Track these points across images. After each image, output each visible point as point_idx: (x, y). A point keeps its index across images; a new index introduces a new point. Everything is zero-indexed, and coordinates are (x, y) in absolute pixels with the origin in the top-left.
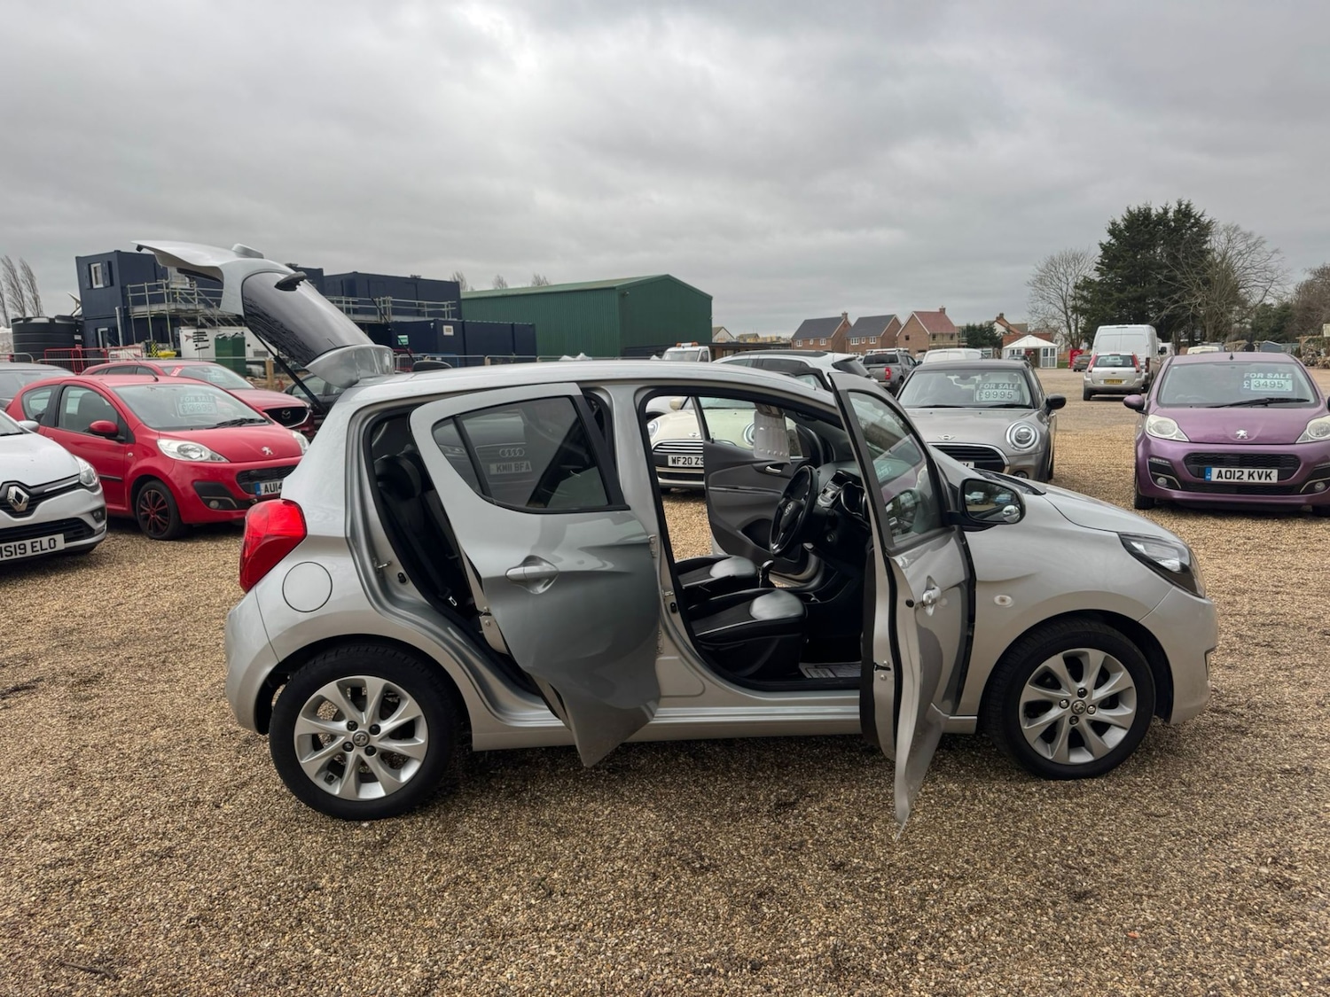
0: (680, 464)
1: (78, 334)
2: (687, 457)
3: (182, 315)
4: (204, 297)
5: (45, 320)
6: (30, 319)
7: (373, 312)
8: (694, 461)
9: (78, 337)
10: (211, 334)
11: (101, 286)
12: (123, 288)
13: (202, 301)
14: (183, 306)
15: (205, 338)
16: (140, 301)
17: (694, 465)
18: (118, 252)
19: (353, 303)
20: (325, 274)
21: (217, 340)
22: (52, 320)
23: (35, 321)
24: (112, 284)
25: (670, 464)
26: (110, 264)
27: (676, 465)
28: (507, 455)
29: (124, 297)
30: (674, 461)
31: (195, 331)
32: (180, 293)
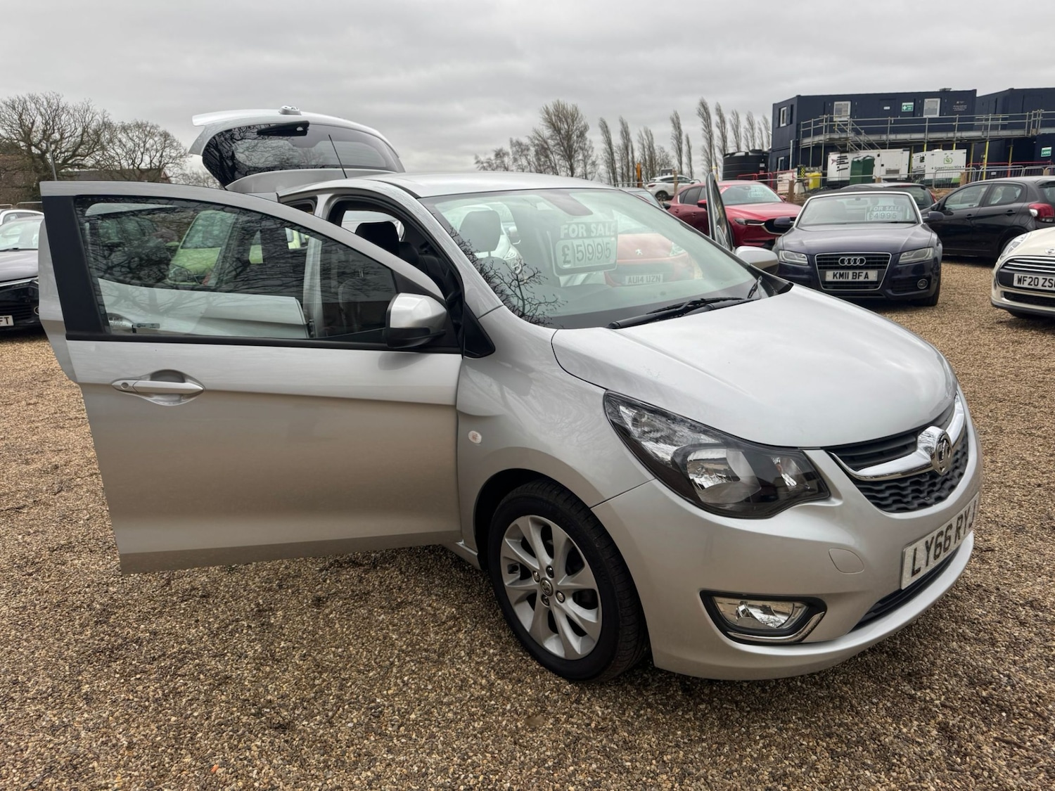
0: (1026, 285)
1: (762, 163)
2: (1034, 277)
3: (836, 143)
4: (855, 126)
5: (743, 154)
6: (734, 153)
7: (1021, 126)
8: (1041, 281)
9: (762, 165)
10: (851, 157)
11: (785, 125)
12: (798, 125)
13: (854, 130)
14: (836, 136)
15: (846, 161)
16: (807, 135)
17: (1040, 287)
18: (799, 97)
19: (1003, 119)
20: (978, 95)
21: (853, 162)
22: (747, 153)
23: (737, 155)
24: (791, 122)
25: (1015, 284)
26: (792, 106)
27: (1021, 286)
28: (846, 263)
29: (798, 131)
30: (1019, 281)
31: (839, 155)
32: (838, 125)
